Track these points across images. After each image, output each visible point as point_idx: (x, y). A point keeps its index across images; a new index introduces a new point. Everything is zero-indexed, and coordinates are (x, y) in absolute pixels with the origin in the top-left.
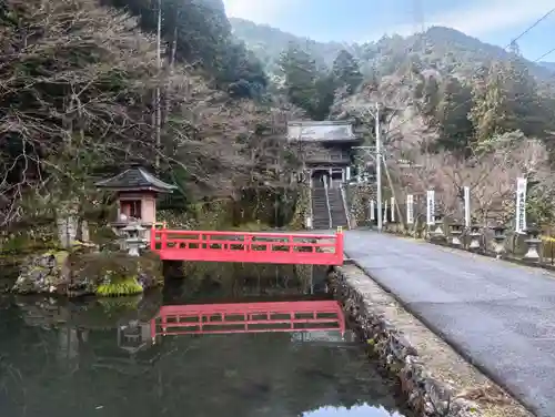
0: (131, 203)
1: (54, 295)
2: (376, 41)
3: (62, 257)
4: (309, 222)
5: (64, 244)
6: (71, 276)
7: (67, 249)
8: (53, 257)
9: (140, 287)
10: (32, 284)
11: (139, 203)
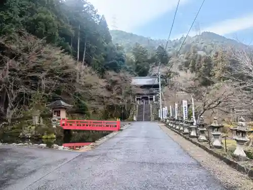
0: (57, 111)
1: (30, 138)
2: (179, 39)
3: (34, 128)
4: (135, 118)
5: (34, 124)
6: (35, 133)
7: (35, 125)
8: (30, 128)
9: (55, 136)
10: (24, 135)
11: (60, 111)
